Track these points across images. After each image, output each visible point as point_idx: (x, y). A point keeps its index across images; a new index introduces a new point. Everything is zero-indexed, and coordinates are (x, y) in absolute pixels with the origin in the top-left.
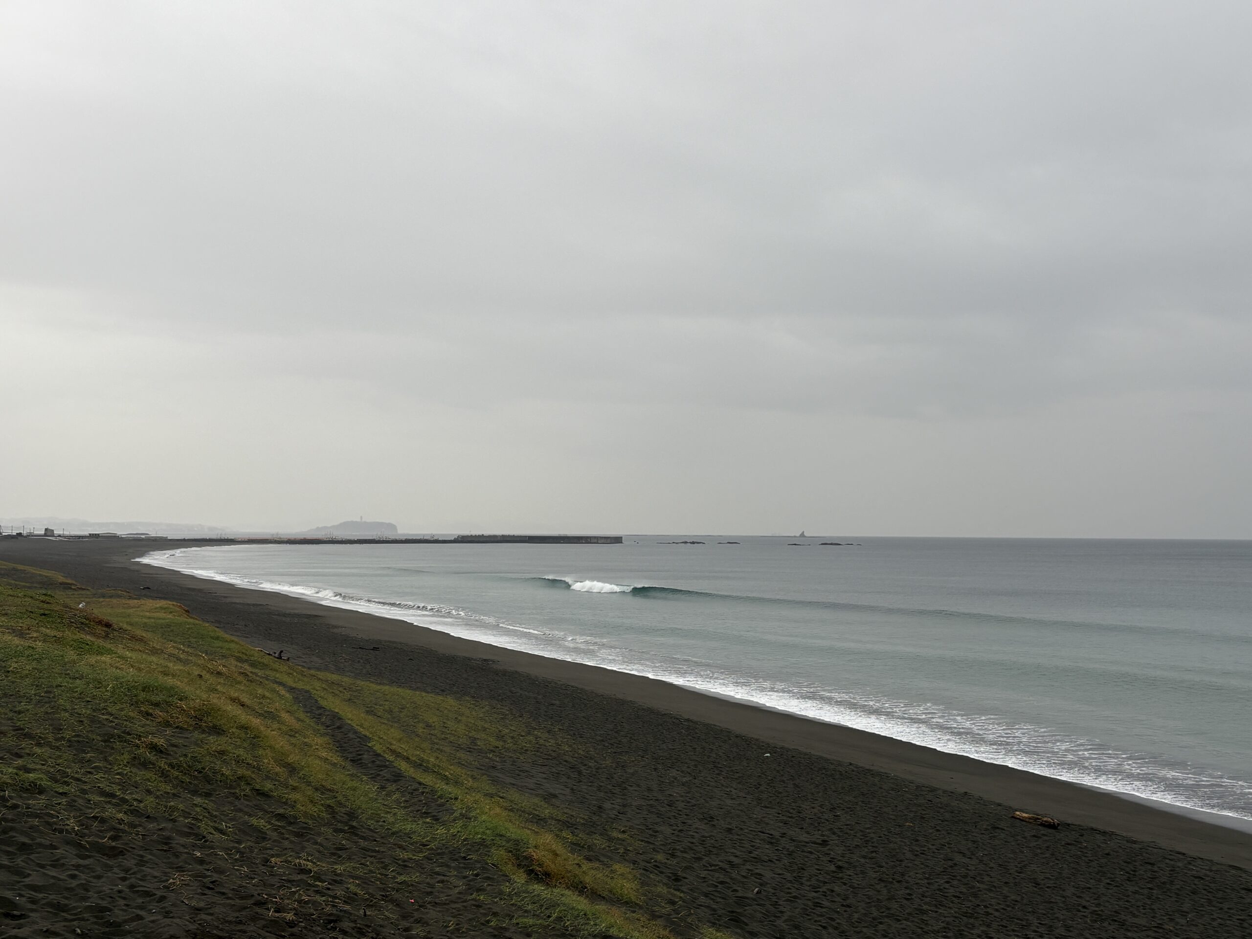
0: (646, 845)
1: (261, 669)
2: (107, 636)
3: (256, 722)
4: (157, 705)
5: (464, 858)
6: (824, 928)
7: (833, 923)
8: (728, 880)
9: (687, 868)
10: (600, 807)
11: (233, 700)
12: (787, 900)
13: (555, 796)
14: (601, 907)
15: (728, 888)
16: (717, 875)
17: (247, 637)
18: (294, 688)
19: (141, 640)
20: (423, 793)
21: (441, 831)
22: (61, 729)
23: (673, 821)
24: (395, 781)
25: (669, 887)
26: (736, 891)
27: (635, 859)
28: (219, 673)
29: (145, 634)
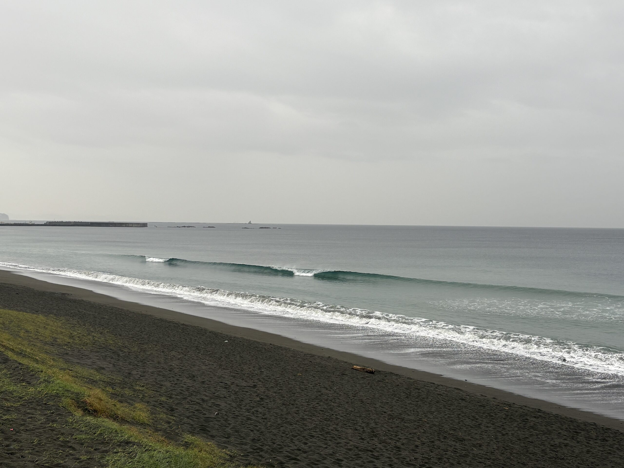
0: (155, 392)
5: (45, 404)
6: (252, 431)
7: (257, 428)
8: (201, 409)
9: (178, 404)
10: (130, 374)
12: (234, 418)
13: (103, 369)
14: (126, 427)
15: (201, 413)
16: (195, 406)
20: (21, 369)
21: (32, 390)
23: (172, 379)
24: (4, 363)
25: (167, 414)
26: (205, 414)
27: (148, 400)
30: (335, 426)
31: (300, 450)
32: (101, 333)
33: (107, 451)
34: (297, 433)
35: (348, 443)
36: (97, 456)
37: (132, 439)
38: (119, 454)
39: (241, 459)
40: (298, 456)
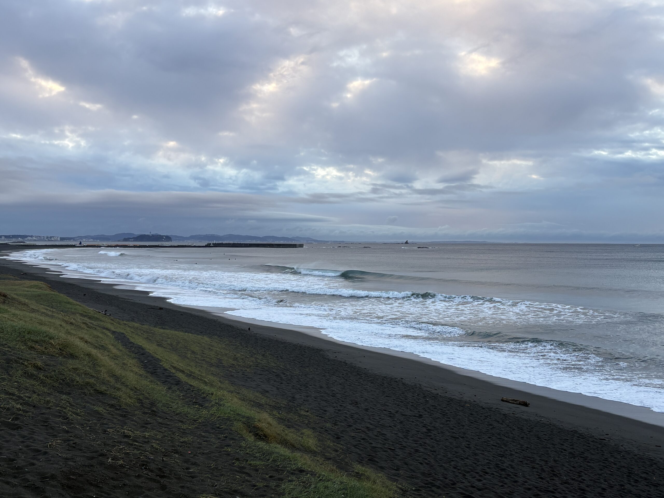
0: (320, 418)
1: (95, 321)
2: (4, 302)
3: (94, 352)
4: (37, 342)
5: (218, 428)
7: (426, 461)
8: (367, 438)
9: (343, 431)
10: (294, 398)
11: (82, 339)
12: (400, 449)
13: (267, 392)
14: (298, 454)
15: (367, 442)
16: (360, 435)
17: (85, 302)
18: (115, 332)
19: (24, 304)
20: (193, 391)
21: (205, 412)
23: (335, 405)
24: (177, 384)
25: (334, 442)
26: (372, 443)
27: (314, 426)
28: (71, 323)
29: (27, 301)
30: (510, 463)
31: (474, 487)
32: (263, 355)
33: (281, 480)
34: (470, 469)
35: (527, 482)
36: (273, 484)
37: (305, 467)
38: (294, 483)
39: (413, 494)
40: (472, 493)
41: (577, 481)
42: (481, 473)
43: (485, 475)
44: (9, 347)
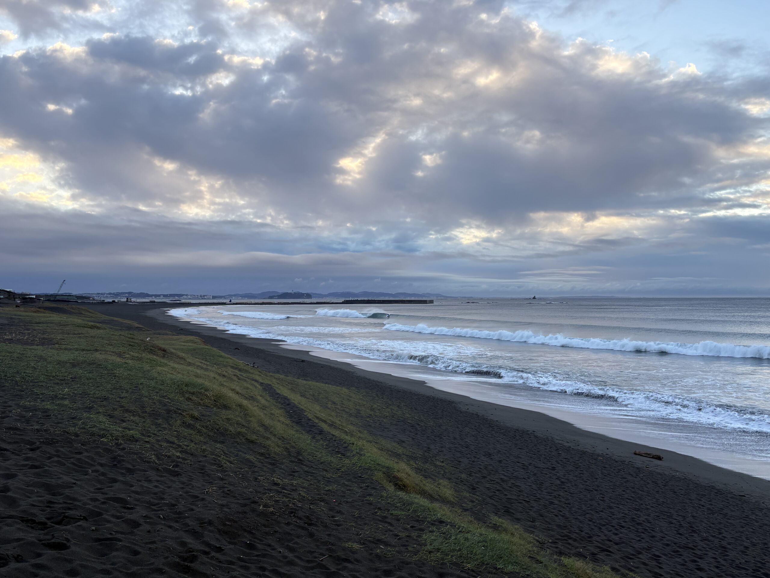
0: (455, 469)
1: (245, 373)
2: (164, 357)
3: (245, 402)
4: (193, 393)
5: (360, 477)
6: (556, 516)
7: (561, 513)
8: (501, 489)
9: (478, 482)
10: (429, 448)
11: (233, 390)
12: (535, 500)
13: (404, 442)
14: (436, 505)
15: (502, 493)
16: (495, 486)
18: (262, 383)
19: (182, 358)
20: (335, 440)
21: (347, 461)
22: (144, 407)
23: (469, 456)
24: (320, 434)
25: (470, 493)
26: (506, 495)
27: (450, 477)
28: (224, 376)
29: (183, 355)
30: (647, 517)
31: (610, 541)
32: (398, 406)
33: (422, 530)
34: (605, 522)
35: (665, 538)
36: (414, 534)
37: (444, 519)
38: (434, 534)
39: (551, 546)
40: (609, 547)
41: (718, 538)
42: (617, 527)
43: (621, 529)
44: (169, 398)
